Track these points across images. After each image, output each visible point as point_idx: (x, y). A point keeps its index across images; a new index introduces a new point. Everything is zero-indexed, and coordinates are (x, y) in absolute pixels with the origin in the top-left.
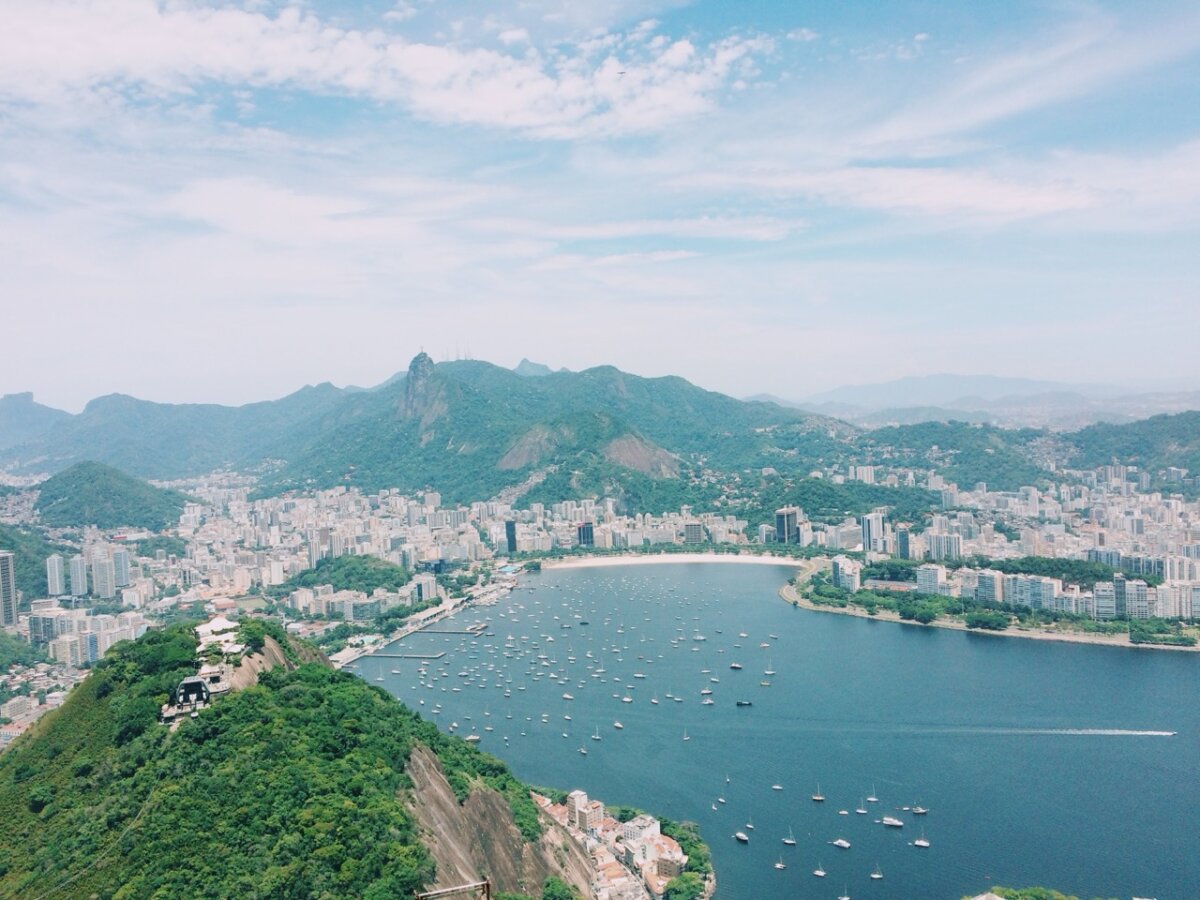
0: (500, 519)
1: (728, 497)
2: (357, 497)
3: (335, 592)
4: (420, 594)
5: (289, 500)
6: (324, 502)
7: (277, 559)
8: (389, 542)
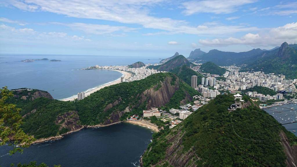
2: (264, 74)
3: (257, 94)
4: (278, 98)
6: (256, 74)
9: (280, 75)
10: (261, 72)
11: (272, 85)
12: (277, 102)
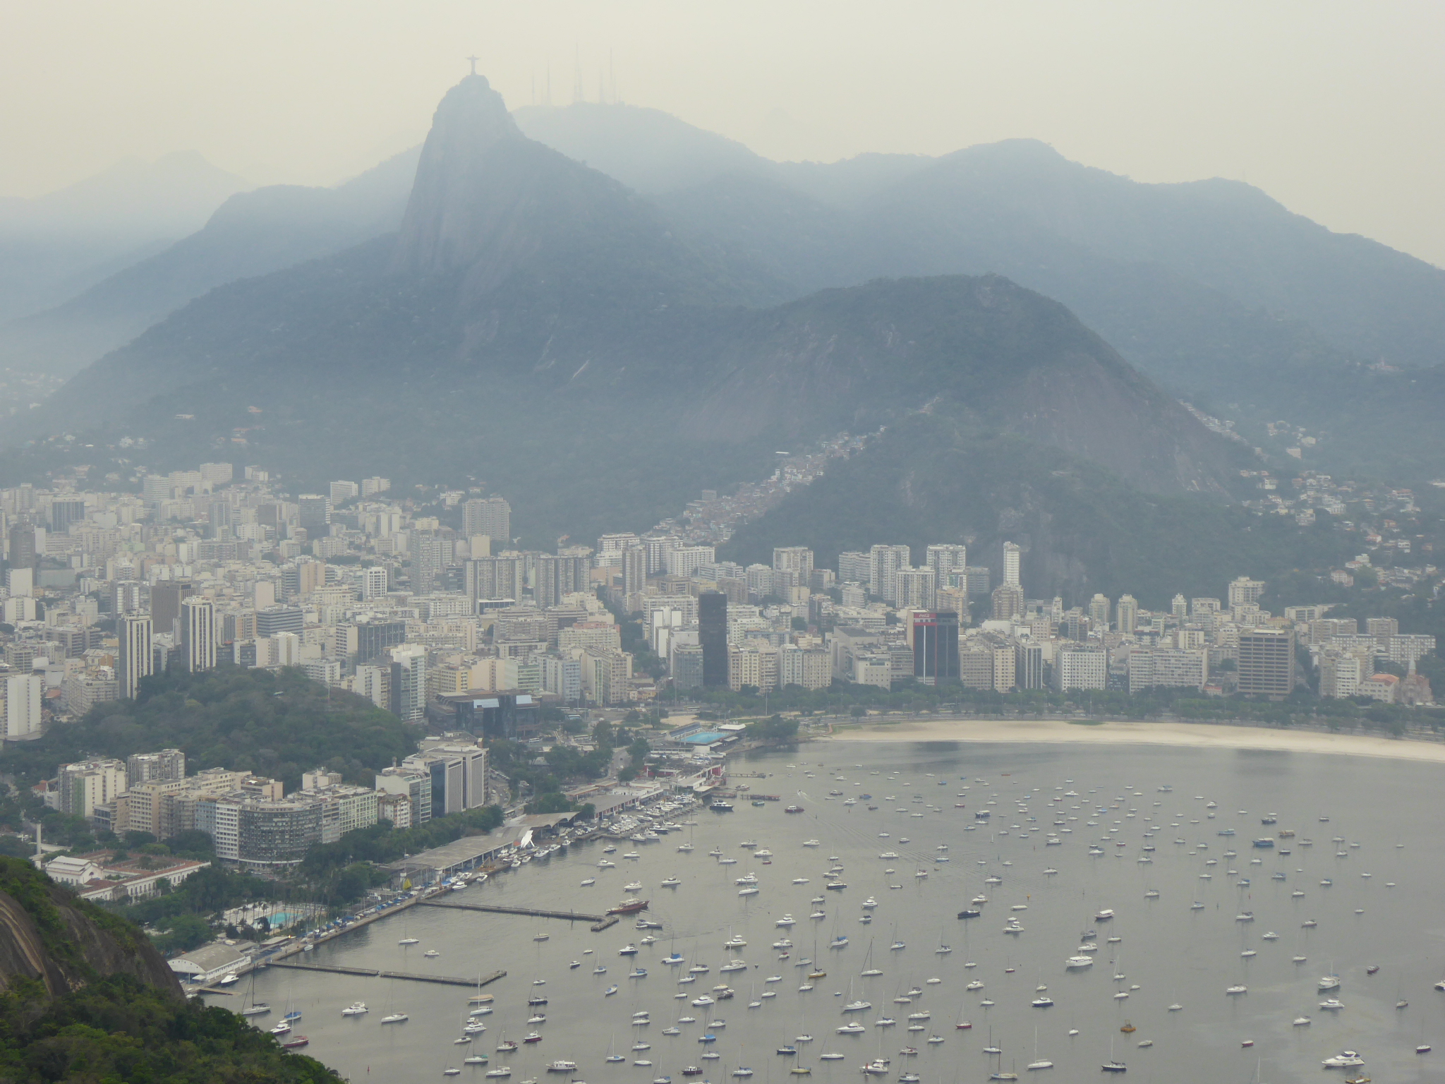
0: (681, 589)
1: (1375, 559)
2: (264, 495)
3: (190, 772)
4: (438, 794)
5: (66, 495)
6: (170, 506)
7: (23, 665)
8: (352, 636)
9: (451, 498)
10: (238, 477)
11: (362, 629)
12: (424, 858)
